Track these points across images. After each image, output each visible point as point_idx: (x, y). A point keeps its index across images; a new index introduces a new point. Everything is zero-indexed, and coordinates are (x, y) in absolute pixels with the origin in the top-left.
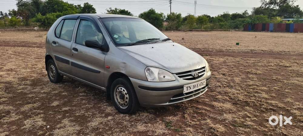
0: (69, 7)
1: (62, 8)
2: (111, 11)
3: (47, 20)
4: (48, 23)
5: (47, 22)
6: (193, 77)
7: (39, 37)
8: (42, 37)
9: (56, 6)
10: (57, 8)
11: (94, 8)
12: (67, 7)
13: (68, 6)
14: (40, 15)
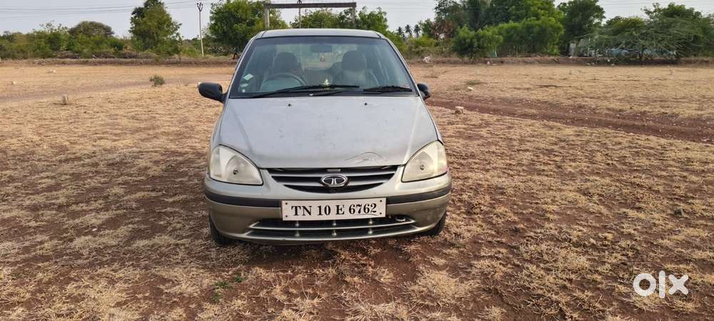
0: (542, 9)
1: (527, 12)
2: (655, 11)
3: (478, 40)
4: (479, 47)
5: (476, 44)
6: (322, 185)
7: (432, 77)
8: (436, 77)
9: (514, 7)
10: (514, 12)
11: (601, 7)
12: (539, 8)
13: (540, 5)
14: (466, 30)
